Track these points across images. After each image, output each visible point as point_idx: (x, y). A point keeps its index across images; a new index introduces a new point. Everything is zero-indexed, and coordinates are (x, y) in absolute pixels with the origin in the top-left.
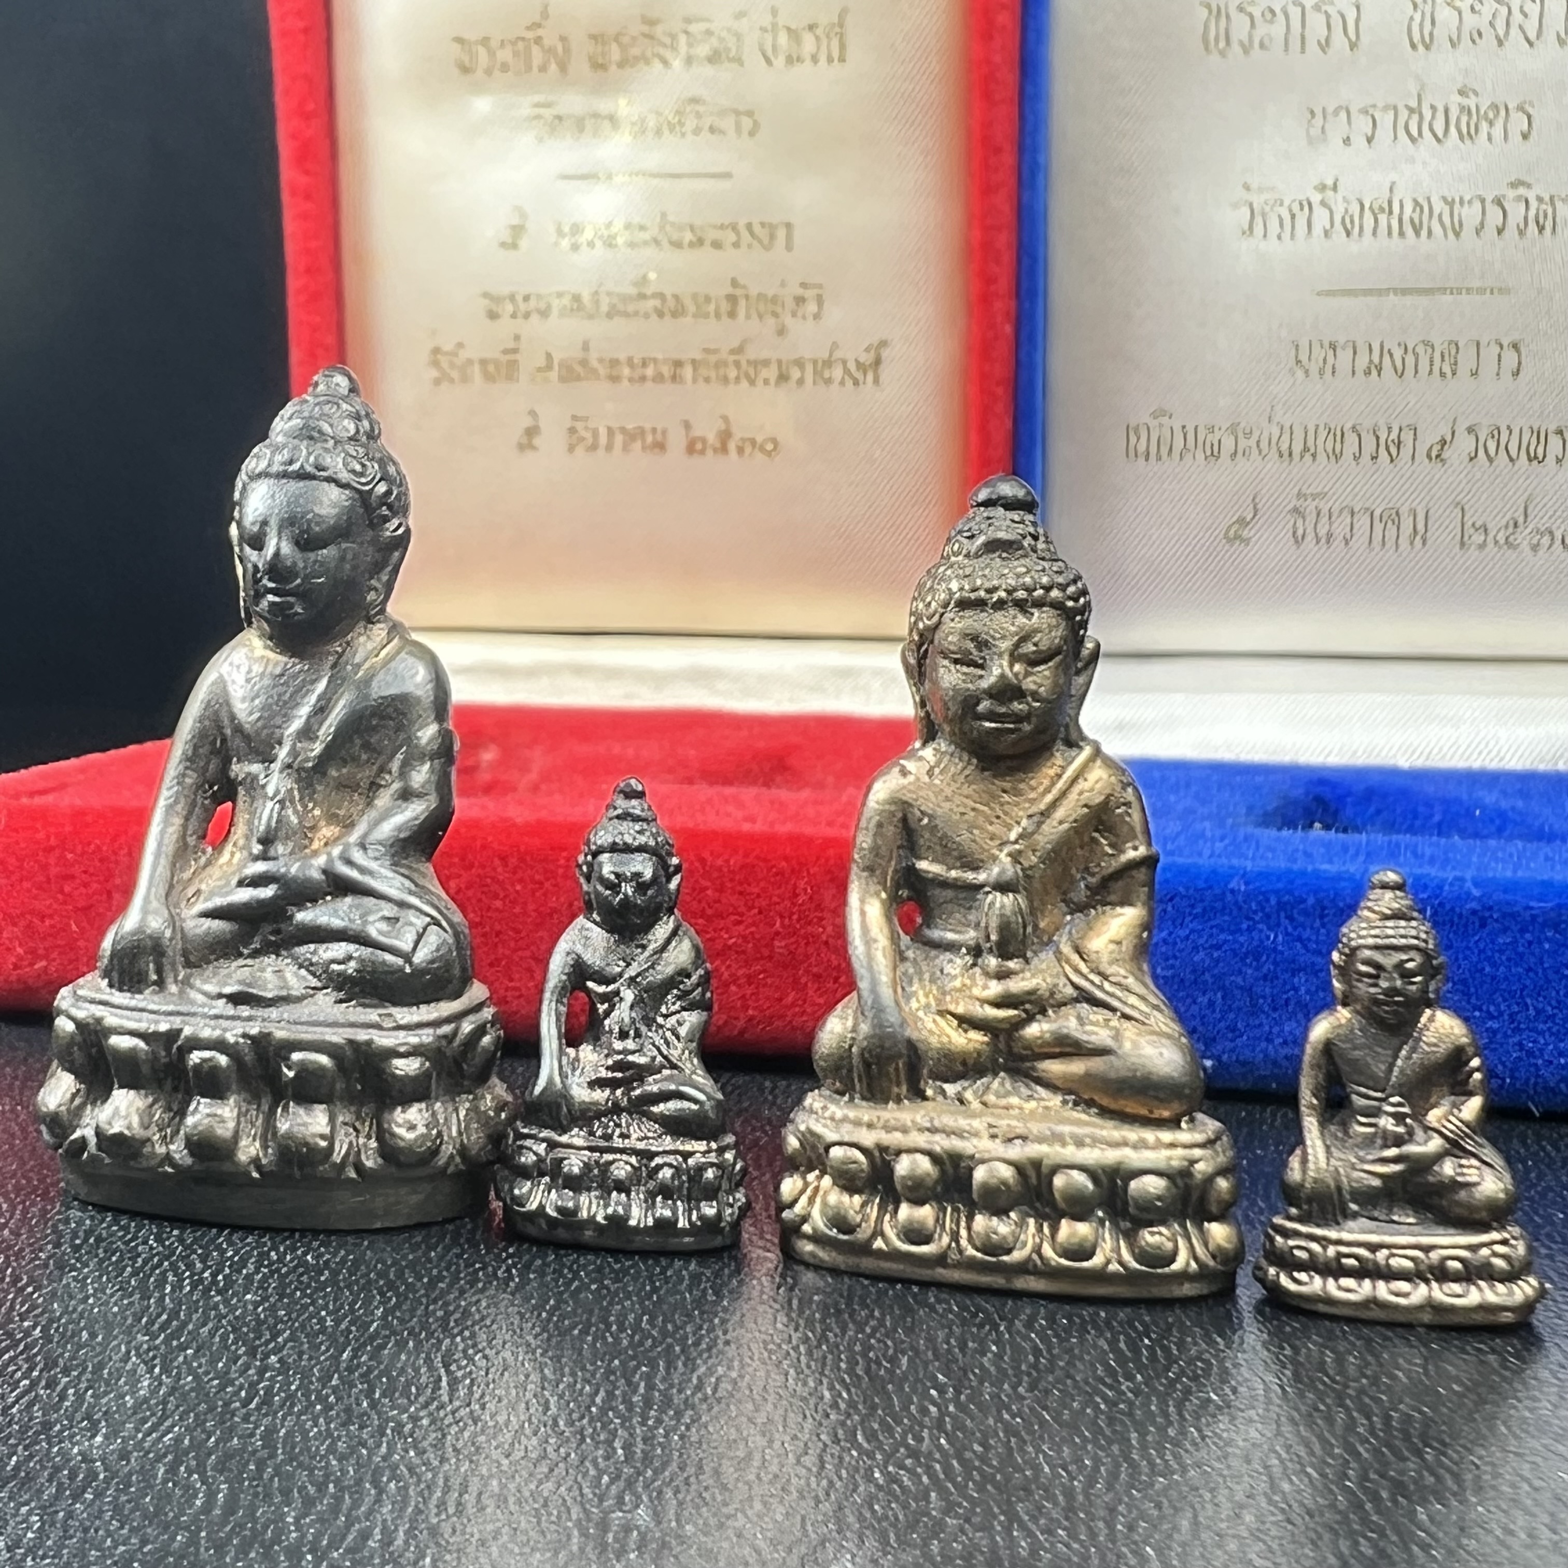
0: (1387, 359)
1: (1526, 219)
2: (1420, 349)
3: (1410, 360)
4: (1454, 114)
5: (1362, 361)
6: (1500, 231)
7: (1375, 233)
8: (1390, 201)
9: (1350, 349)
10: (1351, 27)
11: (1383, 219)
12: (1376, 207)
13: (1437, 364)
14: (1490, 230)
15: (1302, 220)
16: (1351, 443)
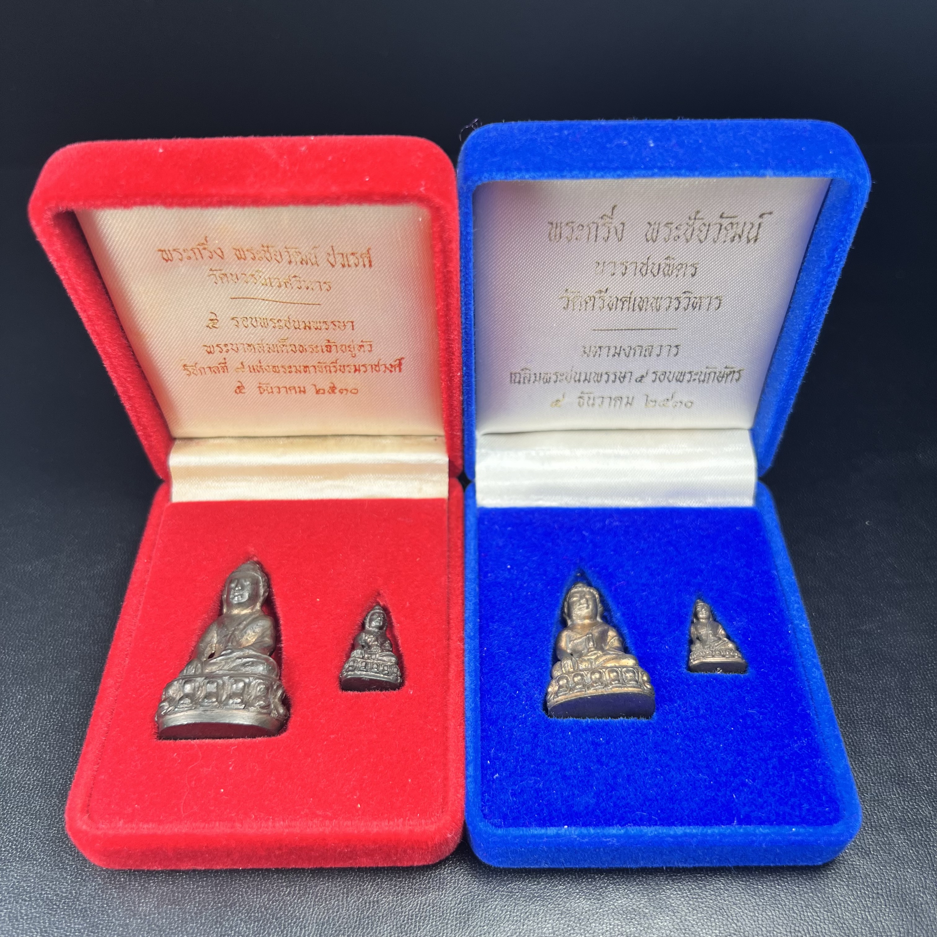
0: (622, 352)
1: (688, 304)
2: (637, 348)
3: (632, 351)
4: (663, 266)
5: (612, 351)
6: (677, 309)
7: (622, 309)
8: (630, 298)
9: (607, 349)
10: (619, 232)
11: (626, 304)
12: (623, 300)
13: (643, 353)
14: (672, 308)
15: (590, 304)
16: (605, 377)
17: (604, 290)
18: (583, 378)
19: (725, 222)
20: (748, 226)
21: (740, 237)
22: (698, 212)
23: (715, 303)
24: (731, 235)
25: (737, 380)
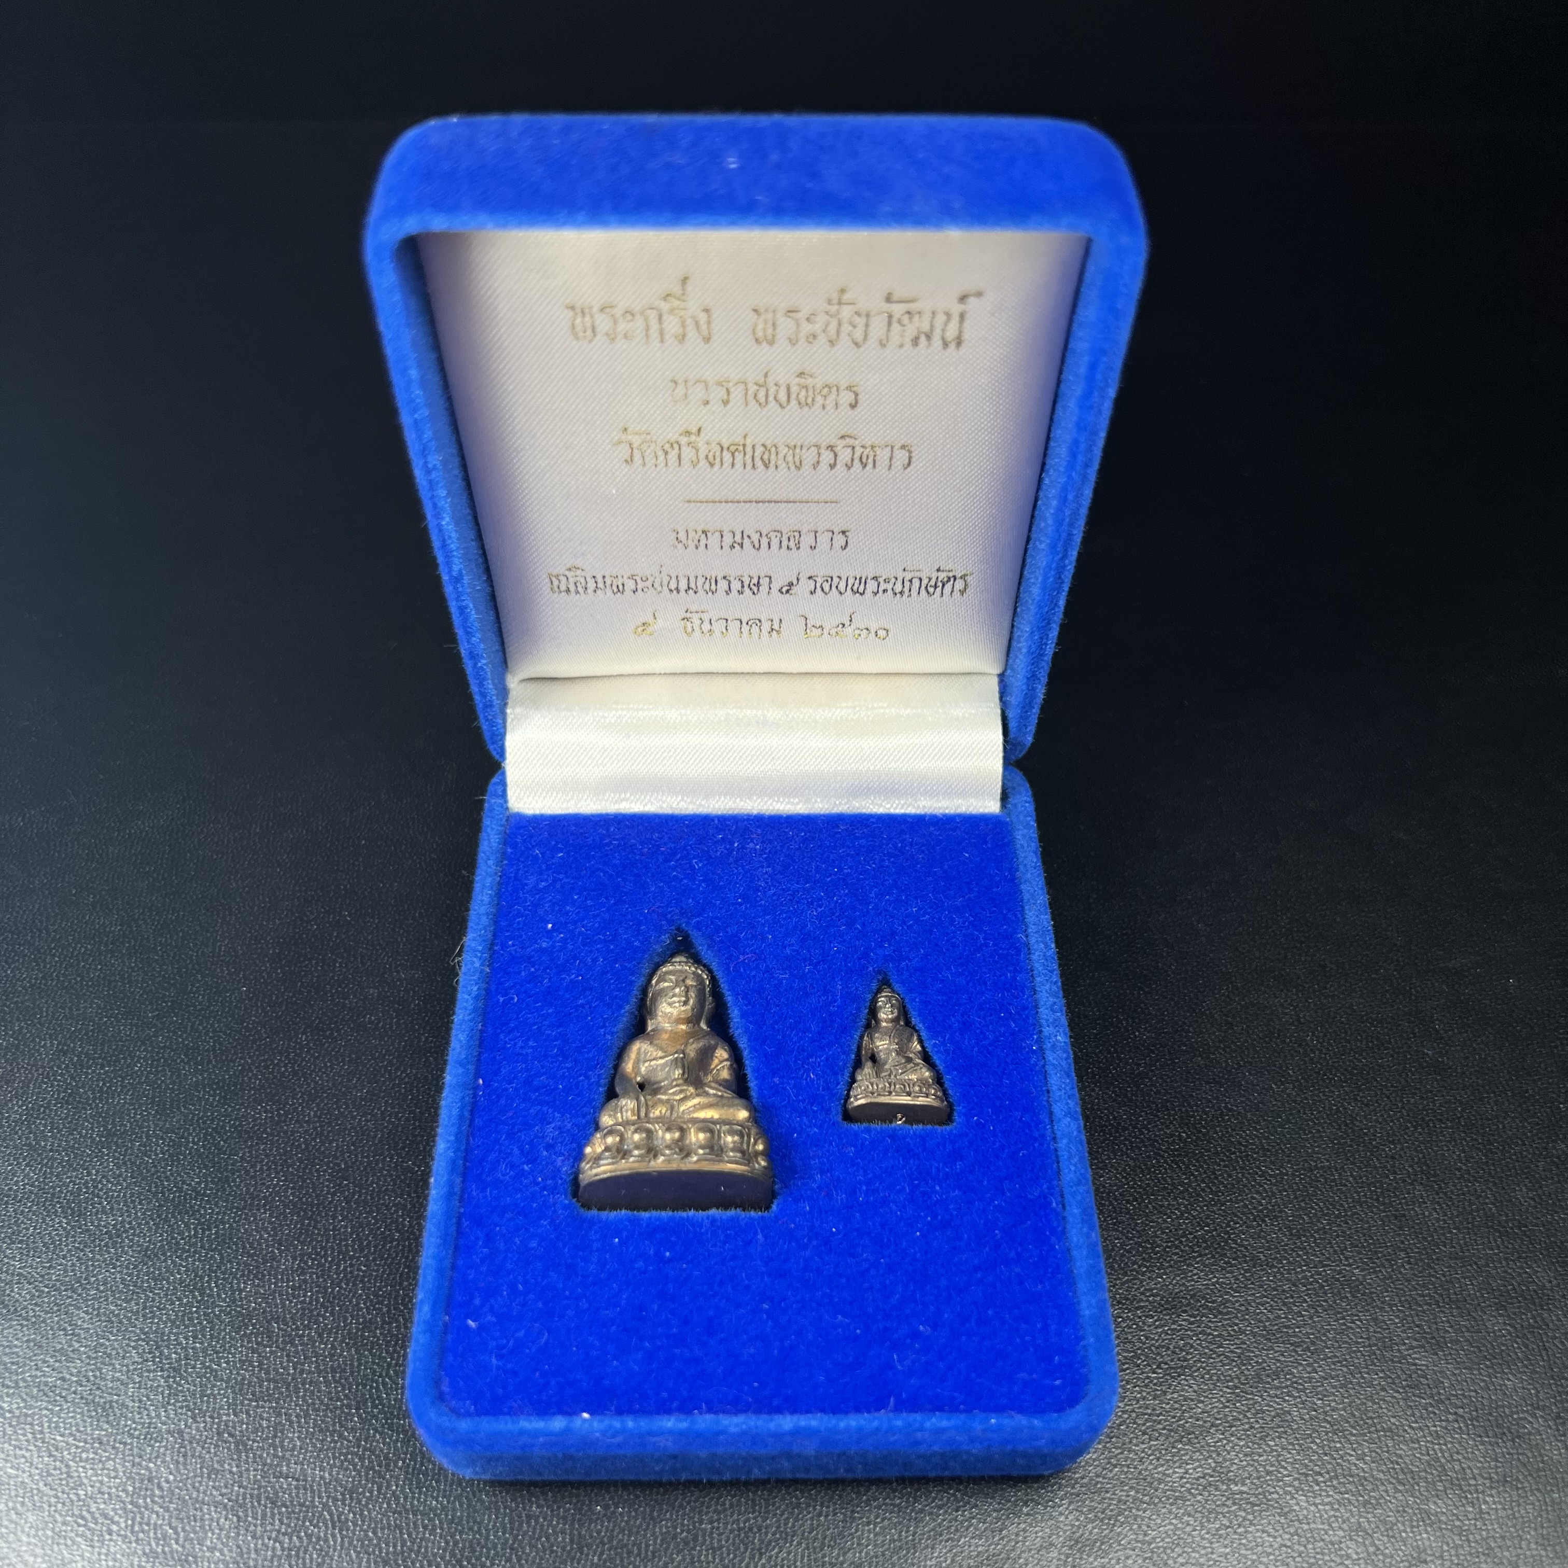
0: (746, 540)
1: (852, 460)
2: (773, 535)
3: (764, 540)
4: (794, 389)
5: (728, 539)
6: (832, 466)
7: (733, 465)
8: (744, 445)
9: (718, 534)
10: (704, 327)
11: (739, 457)
12: (733, 448)
13: (785, 543)
14: (824, 466)
15: (673, 455)
16: (723, 585)
17: (695, 430)
18: (683, 585)
19: (898, 310)
20: (940, 319)
21: (928, 337)
22: (843, 291)
23: (901, 457)
24: (911, 332)
25: (962, 592)
